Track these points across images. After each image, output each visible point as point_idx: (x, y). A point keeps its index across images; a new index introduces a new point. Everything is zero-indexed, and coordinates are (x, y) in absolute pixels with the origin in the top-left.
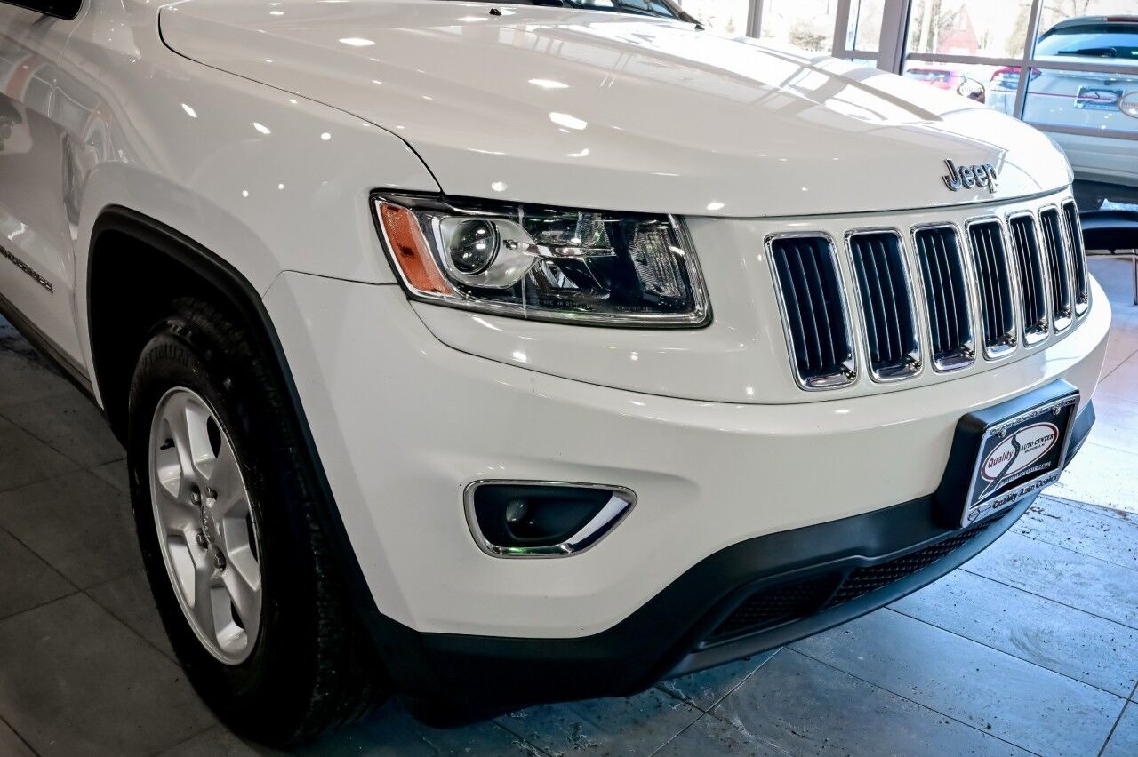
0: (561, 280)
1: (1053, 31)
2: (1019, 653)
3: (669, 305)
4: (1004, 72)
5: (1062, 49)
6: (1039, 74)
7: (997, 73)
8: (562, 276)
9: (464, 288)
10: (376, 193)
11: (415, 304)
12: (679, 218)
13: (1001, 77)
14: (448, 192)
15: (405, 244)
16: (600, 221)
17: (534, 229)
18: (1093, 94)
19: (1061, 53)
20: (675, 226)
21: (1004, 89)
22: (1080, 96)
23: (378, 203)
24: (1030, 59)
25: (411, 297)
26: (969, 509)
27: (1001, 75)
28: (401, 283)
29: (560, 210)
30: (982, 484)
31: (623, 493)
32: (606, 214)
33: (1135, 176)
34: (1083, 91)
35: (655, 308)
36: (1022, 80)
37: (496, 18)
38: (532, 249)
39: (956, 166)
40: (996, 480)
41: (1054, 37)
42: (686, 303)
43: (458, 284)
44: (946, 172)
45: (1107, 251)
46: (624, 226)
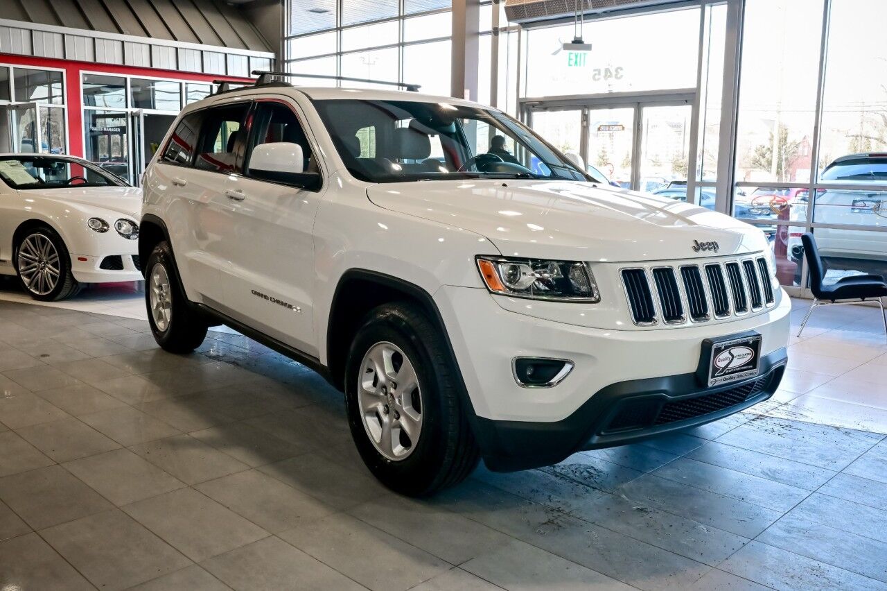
0: (542, 286)
1: (834, 164)
2: (764, 477)
3: (583, 295)
4: (803, 191)
5: (841, 176)
6: (825, 192)
7: (798, 192)
8: (541, 284)
9: (510, 289)
10: (477, 257)
11: (493, 295)
12: (586, 262)
13: (801, 195)
14: (504, 255)
15: (489, 274)
16: (556, 264)
17: (534, 268)
18: (862, 203)
19: (839, 178)
20: (585, 266)
21: (803, 202)
22: (853, 205)
23: (478, 260)
24: (815, 183)
25: (491, 292)
26: (710, 380)
27: (802, 193)
28: (487, 287)
29: (543, 261)
30: (715, 369)
31: (570, 362)
32: (558, 261)
33: (885, 254)
34: (855, 201)
35: (579, 295)
36: (810, 196)
37: (505, 187)
38: (533, 275)
39: (699, 242)
40: (724, 368)
41: (836, 168)
42: (590, 294)
43: (508, 287)
44: (694, 245)
45: (860, 299)
46: (567, 266)
